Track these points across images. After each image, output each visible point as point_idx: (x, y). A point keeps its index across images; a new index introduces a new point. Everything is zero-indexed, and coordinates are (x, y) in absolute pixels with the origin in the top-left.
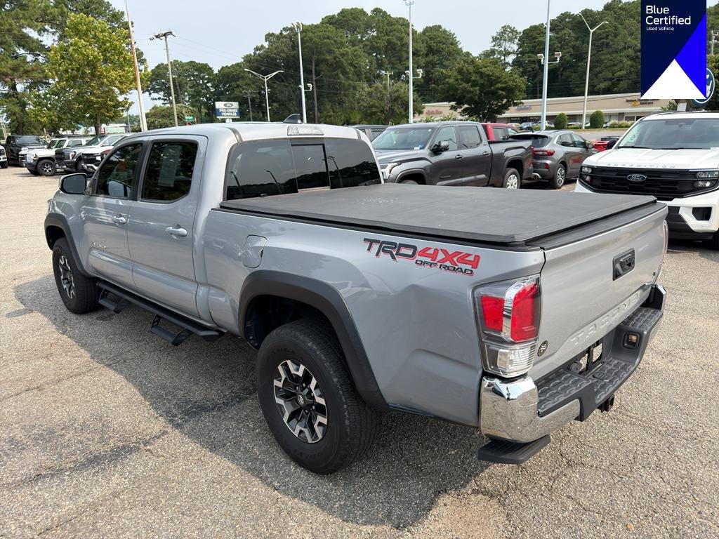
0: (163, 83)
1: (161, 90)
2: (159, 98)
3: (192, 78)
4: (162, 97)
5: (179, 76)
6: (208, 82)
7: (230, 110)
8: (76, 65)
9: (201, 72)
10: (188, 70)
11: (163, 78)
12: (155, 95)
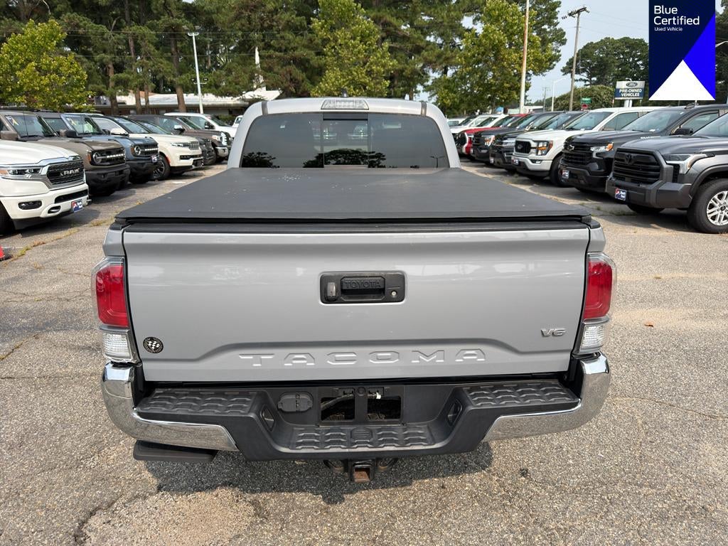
0: (588, 63)
1: (584, 71)
2: (581, 80)
3: (622, 57)
4: (583, 78)
5: (607, 54)
6: (638, 60)
7: (633, 91)
8: (482, 49)
9: (634, 49)
10: (618, 48)
11: (588, 58)
12: (577, 77)
